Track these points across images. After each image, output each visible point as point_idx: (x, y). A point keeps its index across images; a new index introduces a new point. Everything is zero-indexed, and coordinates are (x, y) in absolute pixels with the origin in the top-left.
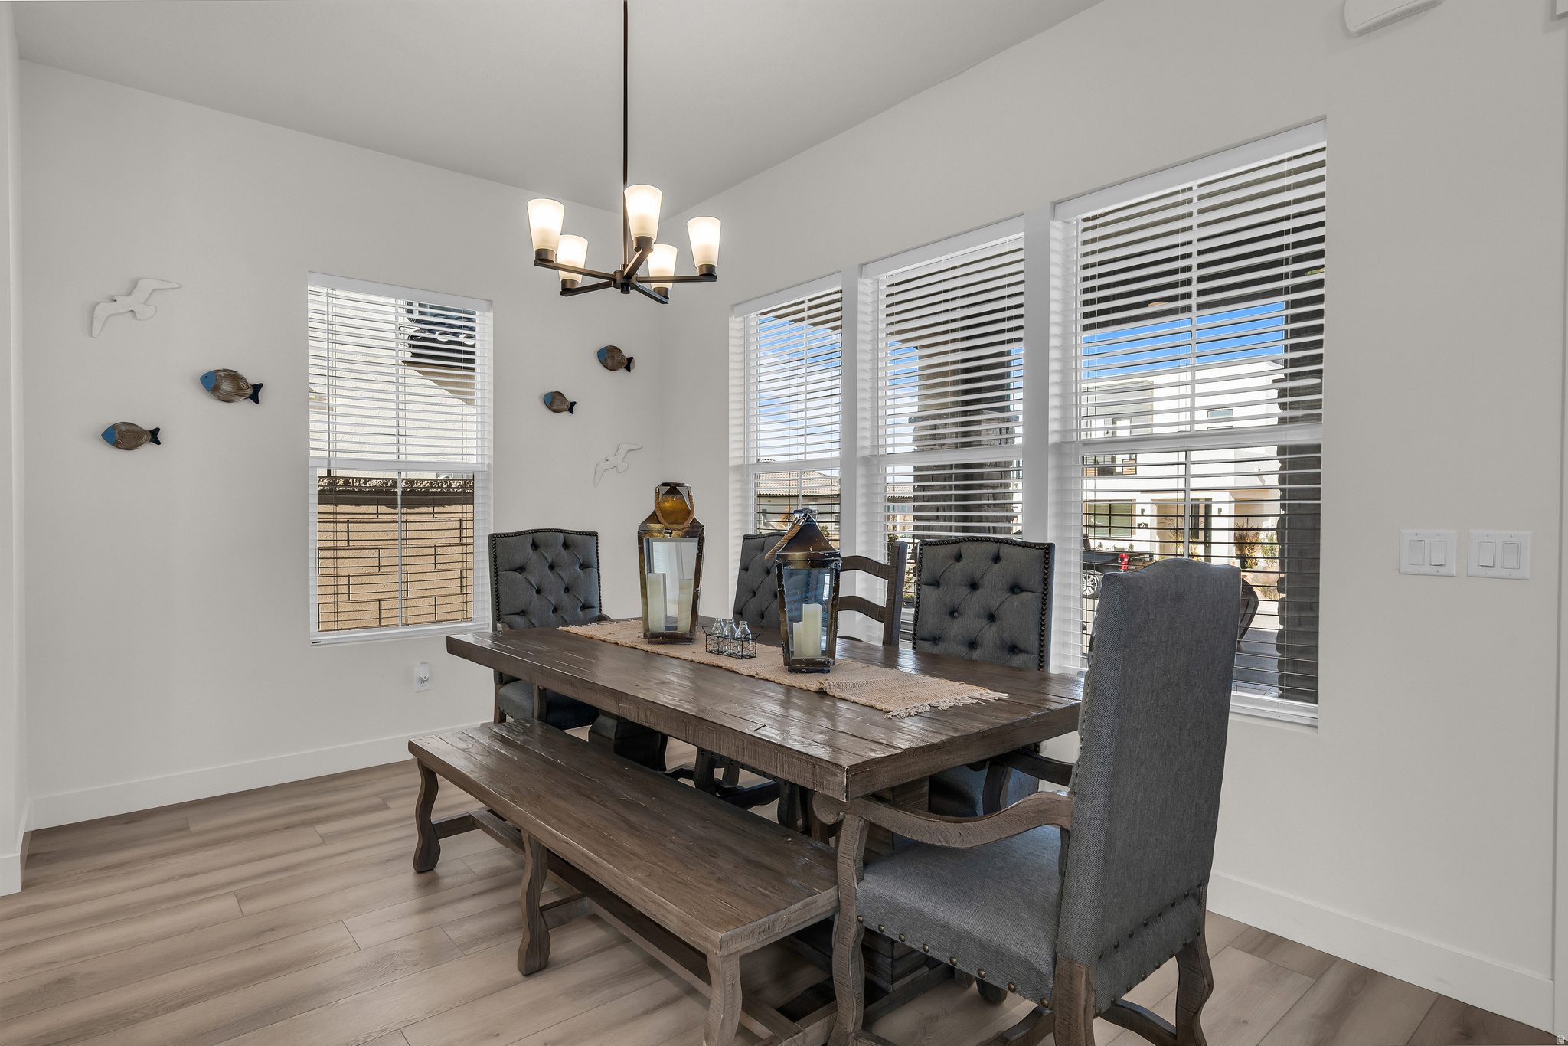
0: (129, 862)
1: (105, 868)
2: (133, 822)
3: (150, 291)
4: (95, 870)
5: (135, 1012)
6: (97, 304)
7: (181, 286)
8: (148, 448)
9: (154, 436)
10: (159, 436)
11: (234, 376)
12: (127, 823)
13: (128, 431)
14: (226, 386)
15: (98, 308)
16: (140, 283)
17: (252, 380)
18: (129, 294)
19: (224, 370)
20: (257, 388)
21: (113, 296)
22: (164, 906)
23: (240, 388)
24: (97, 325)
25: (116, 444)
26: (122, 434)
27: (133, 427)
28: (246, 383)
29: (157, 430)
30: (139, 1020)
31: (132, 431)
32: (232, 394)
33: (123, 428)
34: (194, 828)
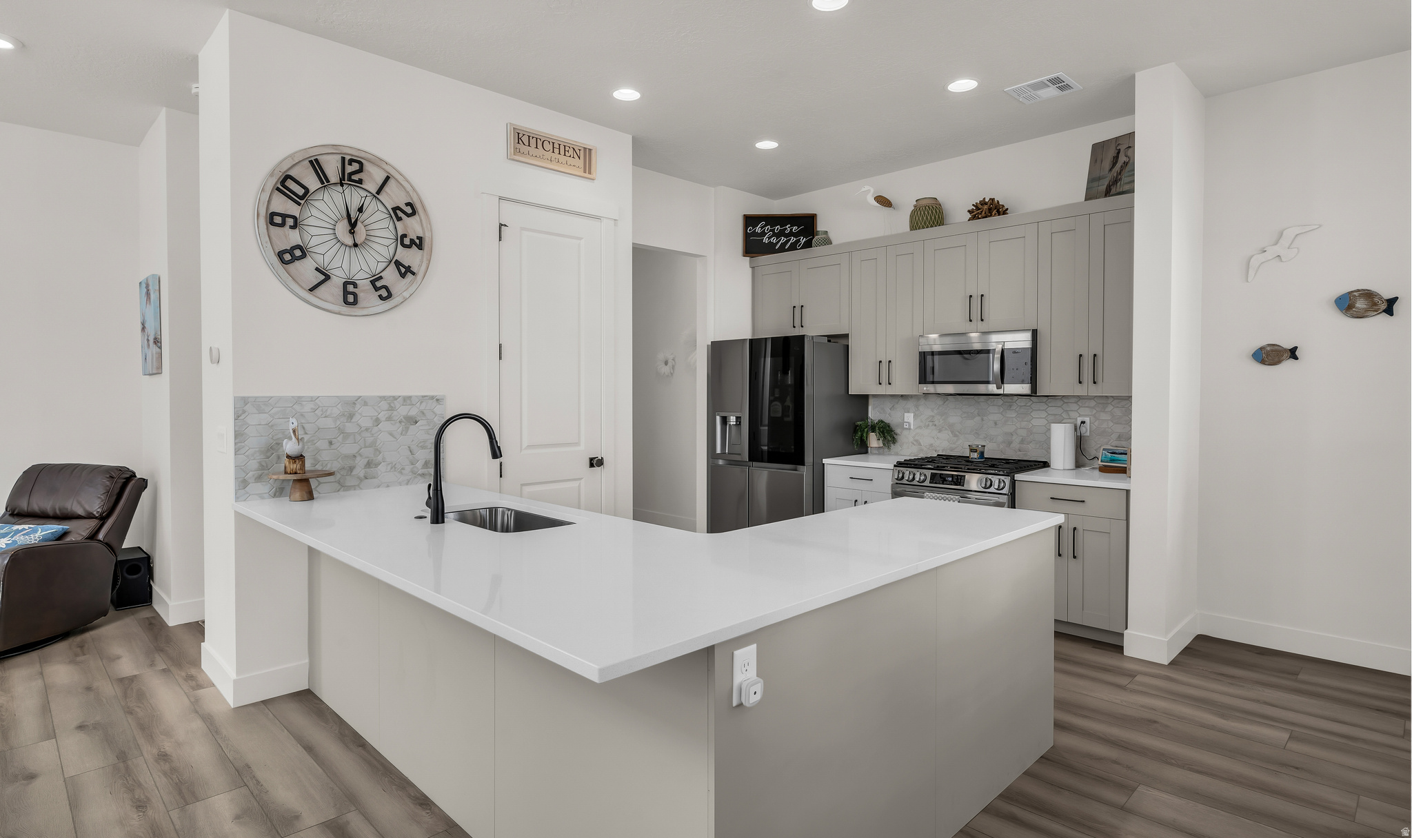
0: (1238, 678)
1: (1221, 674)
2: (1263, 654)
3: (1293, 237)
4: (1215, 673)
5: (1173, 759)
6: (1252, 256)
7: (1320, 226)
8: (1288, 364)
9: (1293, 353)
10: (1297, 353)
11: (1368, 295)
12: (1258, 653)
13: (1272, 351)
14: (1361, 304)
15: (1252, 260)
16: (1285, 233)
17: (1388, 295)
18: (1276, 243)
19: (1358, 290)
20: (1391, 302)
21: (1264, 248)
22: (1238, 714)
23: (1375, 304)
24: (1251, 273)
25: (1263, 362)
26: (1268, 354)
27: (1276, 347)
28: (1381, 298)
29: (1296, 348)
30: (1172, 764)
31: (1276, 351)
32: (1366, 310)
33: (1268, 349)
34: (1301, 677)
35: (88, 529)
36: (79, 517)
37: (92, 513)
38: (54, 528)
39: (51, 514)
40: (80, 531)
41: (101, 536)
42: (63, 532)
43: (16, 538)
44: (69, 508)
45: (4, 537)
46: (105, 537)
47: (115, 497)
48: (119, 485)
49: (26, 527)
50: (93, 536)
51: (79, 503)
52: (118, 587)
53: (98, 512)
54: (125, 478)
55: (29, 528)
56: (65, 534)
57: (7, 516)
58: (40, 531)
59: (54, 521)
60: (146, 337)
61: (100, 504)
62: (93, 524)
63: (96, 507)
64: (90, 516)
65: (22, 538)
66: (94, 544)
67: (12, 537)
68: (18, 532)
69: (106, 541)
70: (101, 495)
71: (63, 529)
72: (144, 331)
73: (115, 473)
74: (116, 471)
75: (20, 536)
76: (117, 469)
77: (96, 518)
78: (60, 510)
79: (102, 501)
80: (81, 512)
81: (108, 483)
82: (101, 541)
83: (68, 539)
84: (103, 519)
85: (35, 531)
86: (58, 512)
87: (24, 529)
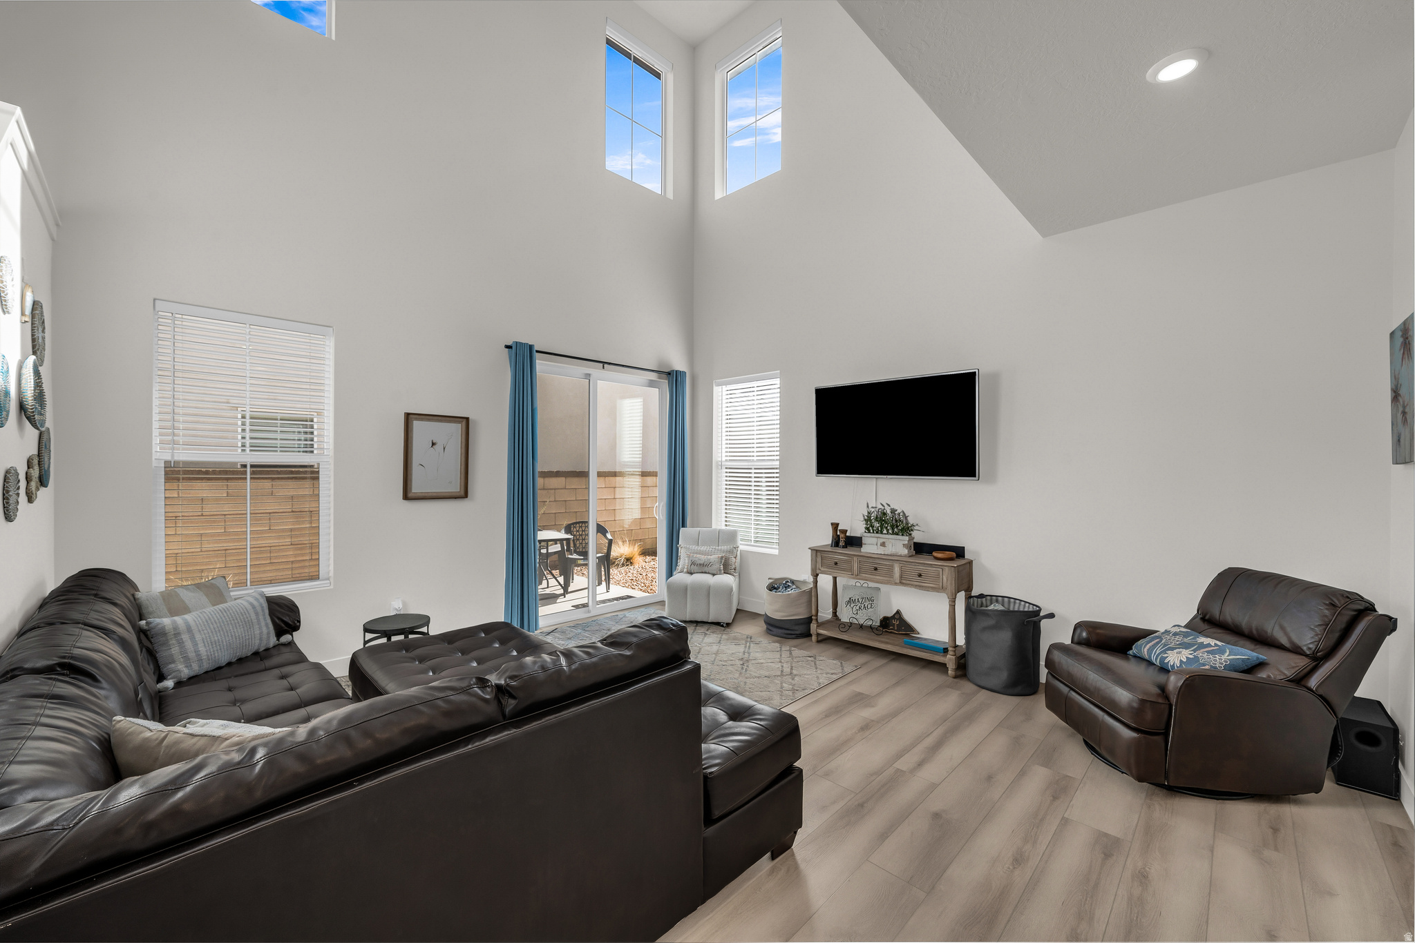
35: (1293, 667)
36: (1281, 647)
37: (1300, 648)
38: (1245, 653)
39: (1246, 631)
40: (1281, 667)
41: (1313, 682)
42: (1257, 662)
43: (1199, 653)
44: (1269, 631)
45: (1186, 648)
46: (1321, 685)
47: (1337, 635)
48: (1345, 619)
49: (1212, 642)
50: (1300, 680)
51: (1282, 628)
52: (1338, 760)
53: (1310, 649)
54: (1355, 610)
55: (1216, 645)
56: (1261, 665)
57: (1198, 619)
58: (1227, 653)
59: (1248, 643)
60: (1401, 409)
61: (1312, 638)
62: (1301, 663)
63: (1307, 639)
64: (1296, 650)
65: (1205, 655)
66: (1302, 692)
67: (1195, 651)
68: (1202, 646)
69: (1321, 692)
70: (1317, 626)
71: (1258, 658)
72: (1398, 401)
73: (1338, 600)
74: (1341, 598)
75: (1203, 653)
76: (1343, 596)
77: (1307, 656)
78: (1257, 630)
79: (1317, 635)
80: (1284, 641)
81: (1326, 611)
82: (1312, 690)
83: (1263, 674)
84: (1318, 659)
85: (1222, 652)
86: (1255, 632)
87: (1209, 645)
